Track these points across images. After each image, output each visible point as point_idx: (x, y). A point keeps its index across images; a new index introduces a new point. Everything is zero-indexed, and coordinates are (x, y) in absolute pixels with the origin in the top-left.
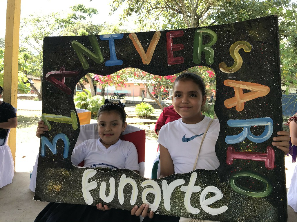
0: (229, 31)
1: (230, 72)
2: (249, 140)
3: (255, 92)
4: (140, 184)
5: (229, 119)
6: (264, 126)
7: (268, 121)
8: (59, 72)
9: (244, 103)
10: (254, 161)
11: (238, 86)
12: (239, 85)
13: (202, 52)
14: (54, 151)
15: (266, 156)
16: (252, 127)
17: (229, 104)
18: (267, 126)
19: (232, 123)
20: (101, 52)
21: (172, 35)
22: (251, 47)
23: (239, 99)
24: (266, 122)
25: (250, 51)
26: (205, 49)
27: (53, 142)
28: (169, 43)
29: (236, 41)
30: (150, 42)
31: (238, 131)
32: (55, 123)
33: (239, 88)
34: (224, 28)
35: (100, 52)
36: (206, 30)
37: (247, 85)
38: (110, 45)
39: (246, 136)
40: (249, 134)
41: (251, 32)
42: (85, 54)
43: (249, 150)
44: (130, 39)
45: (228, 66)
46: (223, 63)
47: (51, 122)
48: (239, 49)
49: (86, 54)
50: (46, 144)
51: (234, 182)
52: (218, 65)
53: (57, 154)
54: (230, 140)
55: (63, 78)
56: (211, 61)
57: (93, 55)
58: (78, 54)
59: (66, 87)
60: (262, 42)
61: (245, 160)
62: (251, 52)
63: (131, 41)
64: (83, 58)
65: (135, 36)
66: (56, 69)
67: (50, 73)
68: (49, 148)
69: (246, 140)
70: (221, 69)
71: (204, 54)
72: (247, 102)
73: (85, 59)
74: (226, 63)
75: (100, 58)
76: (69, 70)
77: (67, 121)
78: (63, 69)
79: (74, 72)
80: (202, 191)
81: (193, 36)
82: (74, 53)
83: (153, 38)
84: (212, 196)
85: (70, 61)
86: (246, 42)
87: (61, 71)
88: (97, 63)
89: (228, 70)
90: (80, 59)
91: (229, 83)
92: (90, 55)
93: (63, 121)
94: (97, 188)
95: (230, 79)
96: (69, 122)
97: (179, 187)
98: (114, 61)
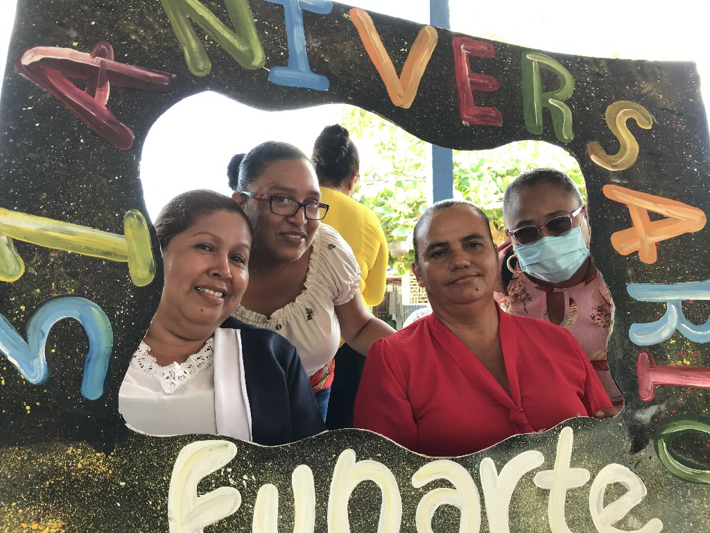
0: (598, 75)
1: (613, 167)
2: (683, 336)
3: (676, 220)
4: (409, 480)
5: (629, 282)
8: (84, 58)
9: (656, 244)
10: (699, 389)
11: (638, 203)
12: (637, 199)
13: (544, 109)
14: (34, 368)
16: (684, 303)
17: (622, 243)
19: (640, 292)
20: (258, 33)
21: (466, 47)
22: (652, 120)
23: (643, 235)
25: (650, 127)
26: (550, 101)
27: (30, 331)
28: (462, 66)
29: (617, 99)
30: (409, 47)
31: (654, 312)
32: (44, 252)
33: (639, 209)
34: (586, 65)
35: (253, 33)
36: (548, 59)
37: (655, 203)
38: (287, 22)
39: (674, 325)
40: (680, 321)
41: (647, 87)
42: (199, 24)
43: (685, 361)
44: (351, 23)
45: (608, 153)
46: (593, 145)
47: (24, 248)
48: (627, 118)
49: (203, 27)
51: (667, 448)
52: (585, 147)
53: (49, 382)
54: (642, 335)
56: (567, 135)
58: (172, 18)
59: (109, 121)
60: (673, 112)
61: (680, 387)
62: (652, 129)
63: (355, 29)
64: (190, 36)
65: (366, 19)
66: (75, 44)
67: (47, 52)
69: (677, 334)
71: (547, 113)
72: (662, 242)
73: (196, 41)
74: (601, 144)
75: (251, 51)
76: (132, 64)
77: (106, 250)
78: (103, 50)
79: (151, 74)
80: (590, 482)
81: (518, 64)
82: (155, 10)
83: (417, 39)
84: (620, 495)
85: (136, 32)
86: (638, 105)
87: (94, 57)
88: (243, 65)
89: (608, 163)
90: (179, 34)
91: (615, 193)
92: (219, 33)
93: (87, 248)
94: (239, 512)
95: (618, 184)
96: (116, 255)
97: (530, 476)
98: (299, 75)
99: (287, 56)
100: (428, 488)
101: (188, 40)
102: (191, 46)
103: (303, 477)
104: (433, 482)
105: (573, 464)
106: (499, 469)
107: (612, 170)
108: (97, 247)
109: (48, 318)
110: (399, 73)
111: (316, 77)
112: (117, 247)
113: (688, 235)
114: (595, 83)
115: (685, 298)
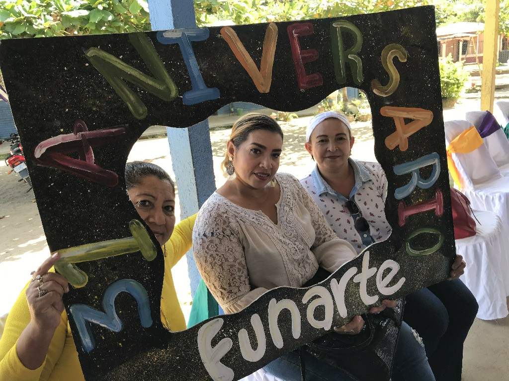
1: (386, 94)
2: (419, 188)
3: (418, 120)
4: (301, 301)
6: (432, 166)
7: (435, 157)
8: (71, 137)
9: (408, 138)
11: (397, 114)
12: (398, 112)
13: (346, 63)
14: (115, 325)
15: (436, 202)
16: (421, 169)
17: (391, 143)
18: (435, 164)
20: (168, 72)
21: (296, 31)
22: (407, 55)
23: (401, 134)
24: (433, 160)
26: (349, 56)
27: (105, 307)
28: (295, 47)
29: (387, 44)
31: (407, 179)
32: (94, 263)
33: (399, 118)
35: (165, 74)
37: (408, 112)
38: (184, 56)
39: (415, 183)
40: (418, 180)
41: (404, 30)
42: (130, 81)
43: (420, 200)
44: (223, 40)
45: (383, 85)
46: (375, 82)
47: (83, 266)
48: (393, 56)
49: (133, 82)
50: (90, 320)
51: (410, 246)
52: (370, 84)
53: (125, 328)
54: (400, 194)
55: (88, 150)
56: (360, 79)
57: (150, 82)
58: (111, 82)
59: (101, 172)
60: (418, 46)
62: (407, 62)
63: (226, 44)
64: (128, 93)
65: (231, 33)
66: (62, 130)
67: (48, 144)
68: (98, 325)
69: (417, 188)
70: (375, 91)
72: (411, 136)
73: (133, 95)
74: (379, 80)
75: (168, 88)
76: (100, 128)
77: (126, 248)
78: (80, 126)
79: (113, 130)
80: (377, 272)
81: (329, 33)
82: (101, 82)
83: (266, 37)
84: (389, 273)
85: (94, 104)
86: (399, 46)
87: (76, 134)
88: (165, 100)
90: (122, 94)
91: (387, 111)
92: (145, 83)
93: (116, 252)
94: (233, 347)
95: (388, 105)
96: (132, 249)
98: (200, 93)
99: (190, 82)
101: (127, 95)
102: (130, 99)
103: (255, 320)
104: (311, 298)
105: (369, 268)
106: (338, 282)
107: (385, 96)
109: (111, 297)
110: (259, 68)
111: (211, 90)
112: (131, 244)
113: (424, 128)
115: (421, 166)
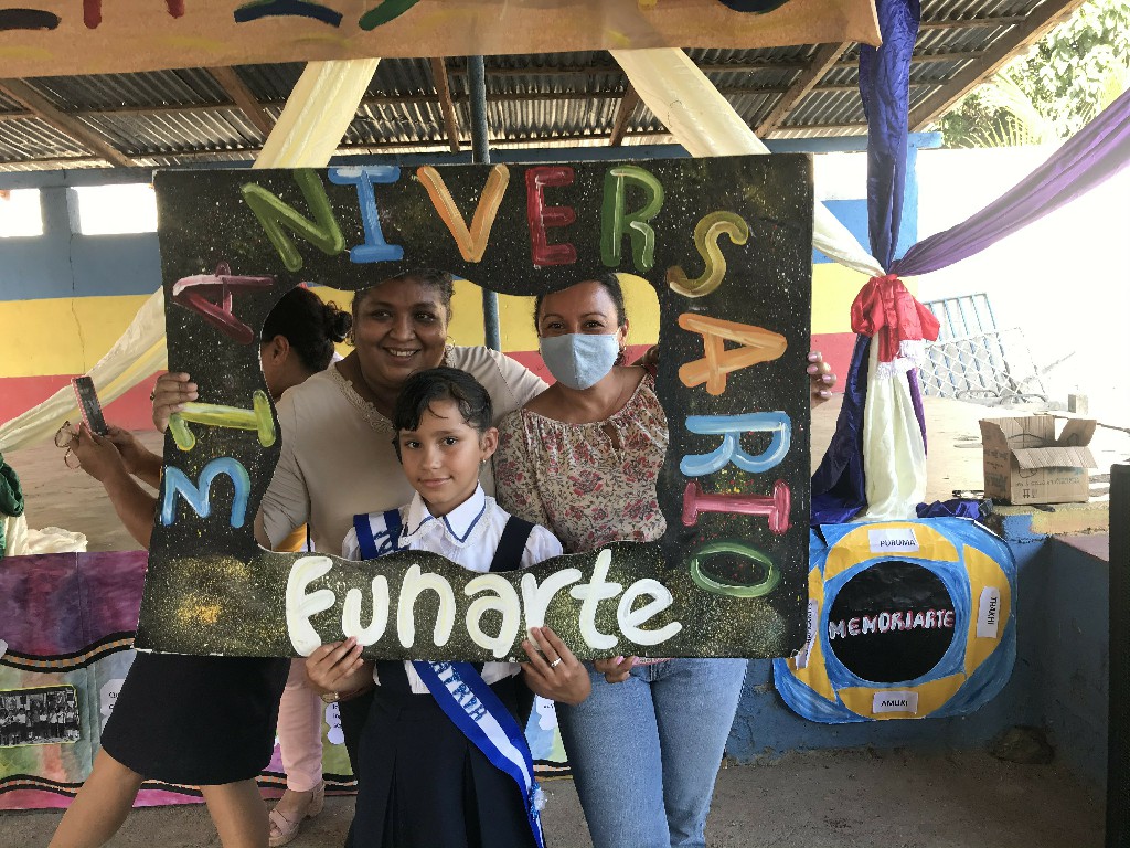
0: (695, 181)
1: (694, 293)
2: (736, 467)
3: (752, 348)
4: (463, 588)
5: (690, 414)
6: (770, 434)
7: (781, 420)
8: (211, 279)
9: (727, 375)
10: (745, 515)
11: (713, 331)
12: (714, 328)
13: (624, 235)
14: (202, 507)
15: (772, 503)
16: (742, 433)
17: (690, 375)
18: (779, 433)
19: (698, 425)
20: (336, 218)
21: (542, 178)
22: (748, 232)
23: (715, 366)
24: (774, 423)
25: (744, 242)
26: (632, 224)
27: (200, 483)
28: (535, 203)
29: (712, 210)
30: (478, 195)
31: (710, 443)
32: (206, 427)
33: (715, 337)
35: (332, 219)
36: (636, 171)
37: (734, 330)
38: (360, 201)
39: (728, 457)
40: (736, 451)
41: (749, 191)
42: (288, 225)
43: (735, 489)
44: (418, 184)
45: (690, 277)
46: (677, 270)
47: (194, 426)
48: (719, 233)
49: (291, 227)
50: (180, 491)
51: (700, 568)
52: (665, 273)
53: (212, 516)
54: (692, 466)
55: (227, 296)
56: (646, 262)
57: (310, 228)
58: (264, 223)
59: (236, 324)
60: (774, 221)
61: (725, 513)
62: (746, 244)
63: (425, 190)
64: (282, 238)
65: (434, 175)
66: (203, 270)
68: (186, 500)
69: (730, 466)
70: (672, 286)
71: (628, 239)
72: (734, 372)
73: (287, 242)
74: (684, 269)
75: (333, 239)
76: (243, 274)
77: (240, 421)
78: (223, 268)
79: (259, 279)
80: (622, 593)
81: (600, 186)
82: (252, 223)
83: (487, 185)
84: (647, 603)
85: (241, 247)
86: (736, 216)
87: (217, 277)
88: (327, 252)
89: (691, 289)
90: (274, 240)
91: (690, 322)
92: (304, 229)
93: (232, 422)
94: (333, 607)
95: (694, 312)
96: (250, 425)
97: (567, 588)
98: (376, 249)
99: (363, 234)
100: (477, 596)
101: (280, 240)
102: (284, 246)
103: (380, 584)
104: (483, 591)
105: (608, 579)
106: (539, 583)
107: (691, 296)
108: (236, 420)
109: (210, 474)
110: (469, 226)
111: (391, 248)
112: (249, 419)
113: (762, 364)
114: (689, 193)
115: (745, 429)
